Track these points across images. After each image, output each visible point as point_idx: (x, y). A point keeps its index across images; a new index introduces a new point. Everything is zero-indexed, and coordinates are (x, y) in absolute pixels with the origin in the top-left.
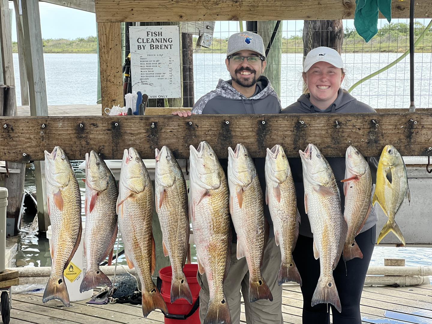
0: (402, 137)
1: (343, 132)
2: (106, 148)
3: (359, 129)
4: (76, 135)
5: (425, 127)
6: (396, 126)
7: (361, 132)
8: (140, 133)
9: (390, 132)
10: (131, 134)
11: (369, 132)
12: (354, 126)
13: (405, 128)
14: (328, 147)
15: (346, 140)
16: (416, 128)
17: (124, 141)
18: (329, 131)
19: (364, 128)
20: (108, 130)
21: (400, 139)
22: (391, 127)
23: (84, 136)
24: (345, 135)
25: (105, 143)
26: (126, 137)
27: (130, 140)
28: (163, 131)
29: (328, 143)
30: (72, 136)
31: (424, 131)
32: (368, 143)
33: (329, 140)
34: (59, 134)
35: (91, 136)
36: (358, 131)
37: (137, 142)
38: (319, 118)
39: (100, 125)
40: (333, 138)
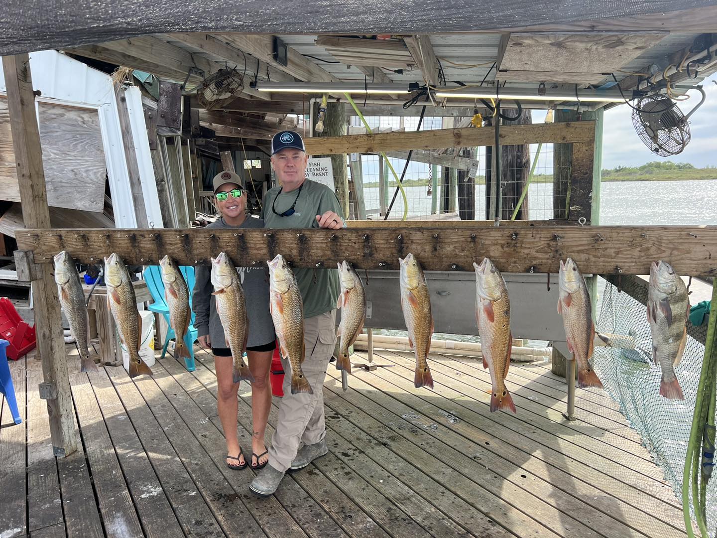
0: (394, 251)
1: (340, 246)
2: (154, 256)
3: (355, 243)
4: (131, 244)
5: (414, 241)
6: (387, 240)
7: (356, 246)
8: (177, 244)
9: (383, 246)
10: (171, 244)
11: (364, 246)
12: (350, 240)
13: (396, 242)
14: (329, 259)
15: (344, 253)
16: (406, 243)
17: (166, 249)
18: (329, 245)
19: (359, 242)
20: (153, 240)
21: (392, 254)
22: (382, 242)
23: (137, 245)
24: (343, 248)
25: (153, 251)
26: (167, 247)
27: (171, 249)
28: (194, 242)
29: (328, 256)
30: (129, 245)
31: (414, 246)
32: (364, 256)
33: (329, 253)
34: (120, 243)
35: (142, 245)
36: (353, 245)
37: (176, 251)
38: (318, 232)
39: (147, 236)
40: (333, 251)
